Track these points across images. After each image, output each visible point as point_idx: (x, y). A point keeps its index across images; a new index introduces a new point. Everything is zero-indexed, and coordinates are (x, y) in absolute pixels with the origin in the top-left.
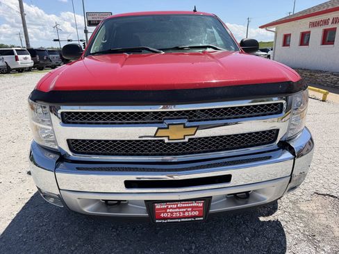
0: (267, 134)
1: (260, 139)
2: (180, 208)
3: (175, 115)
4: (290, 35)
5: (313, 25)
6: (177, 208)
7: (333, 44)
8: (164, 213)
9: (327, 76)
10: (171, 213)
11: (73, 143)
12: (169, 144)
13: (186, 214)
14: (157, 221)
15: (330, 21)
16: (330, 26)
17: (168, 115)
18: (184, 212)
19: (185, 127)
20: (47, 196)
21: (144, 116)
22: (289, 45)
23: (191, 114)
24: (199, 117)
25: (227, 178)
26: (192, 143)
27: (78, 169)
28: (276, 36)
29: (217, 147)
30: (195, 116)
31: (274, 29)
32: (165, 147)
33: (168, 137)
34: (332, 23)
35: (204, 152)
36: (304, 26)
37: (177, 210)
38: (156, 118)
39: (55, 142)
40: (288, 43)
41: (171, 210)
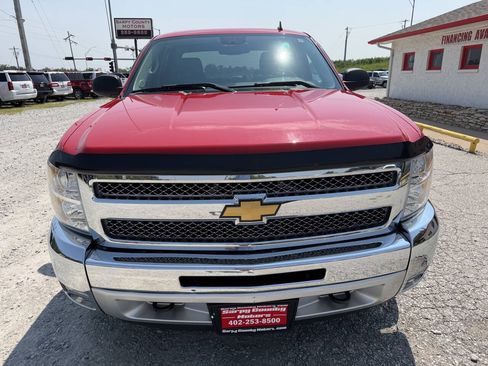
0: (375, 213)
1: (365, 220)
2: (255, 313)
3: (250, 187)
4: (413, 54)
5: (448, 40)
6: (251, 313)
7: (477, 68)
8: (233, 320)
9: (469, 115)
10: (244, 320)
11: (109, 224)
12: (240, 227)
13: (264, 321)
14: (224, 331)
15: (474, 35)
16: (473, 42)
17: (239, 188)
18: (260, 319)
19: (262, 204)
20: (73, 294)
21: (207, 188)
22: (412, 69)
23: (271, 186)
24: (282, 191)
25: (319, 274)
26: (272, 226)
27: (116, 259)
28: (393, 55)
29: (307, 231)
30: (276, 189)
31: (390, 45)
32: (235, 230)
33: (240, 217)
34: (477, 37)
35: (289, 237)
36: (434, 41)
37: (251, 316)
38: (223, 191)
39: (84, 221)
40: (410, 66)
41: (243, 317)
